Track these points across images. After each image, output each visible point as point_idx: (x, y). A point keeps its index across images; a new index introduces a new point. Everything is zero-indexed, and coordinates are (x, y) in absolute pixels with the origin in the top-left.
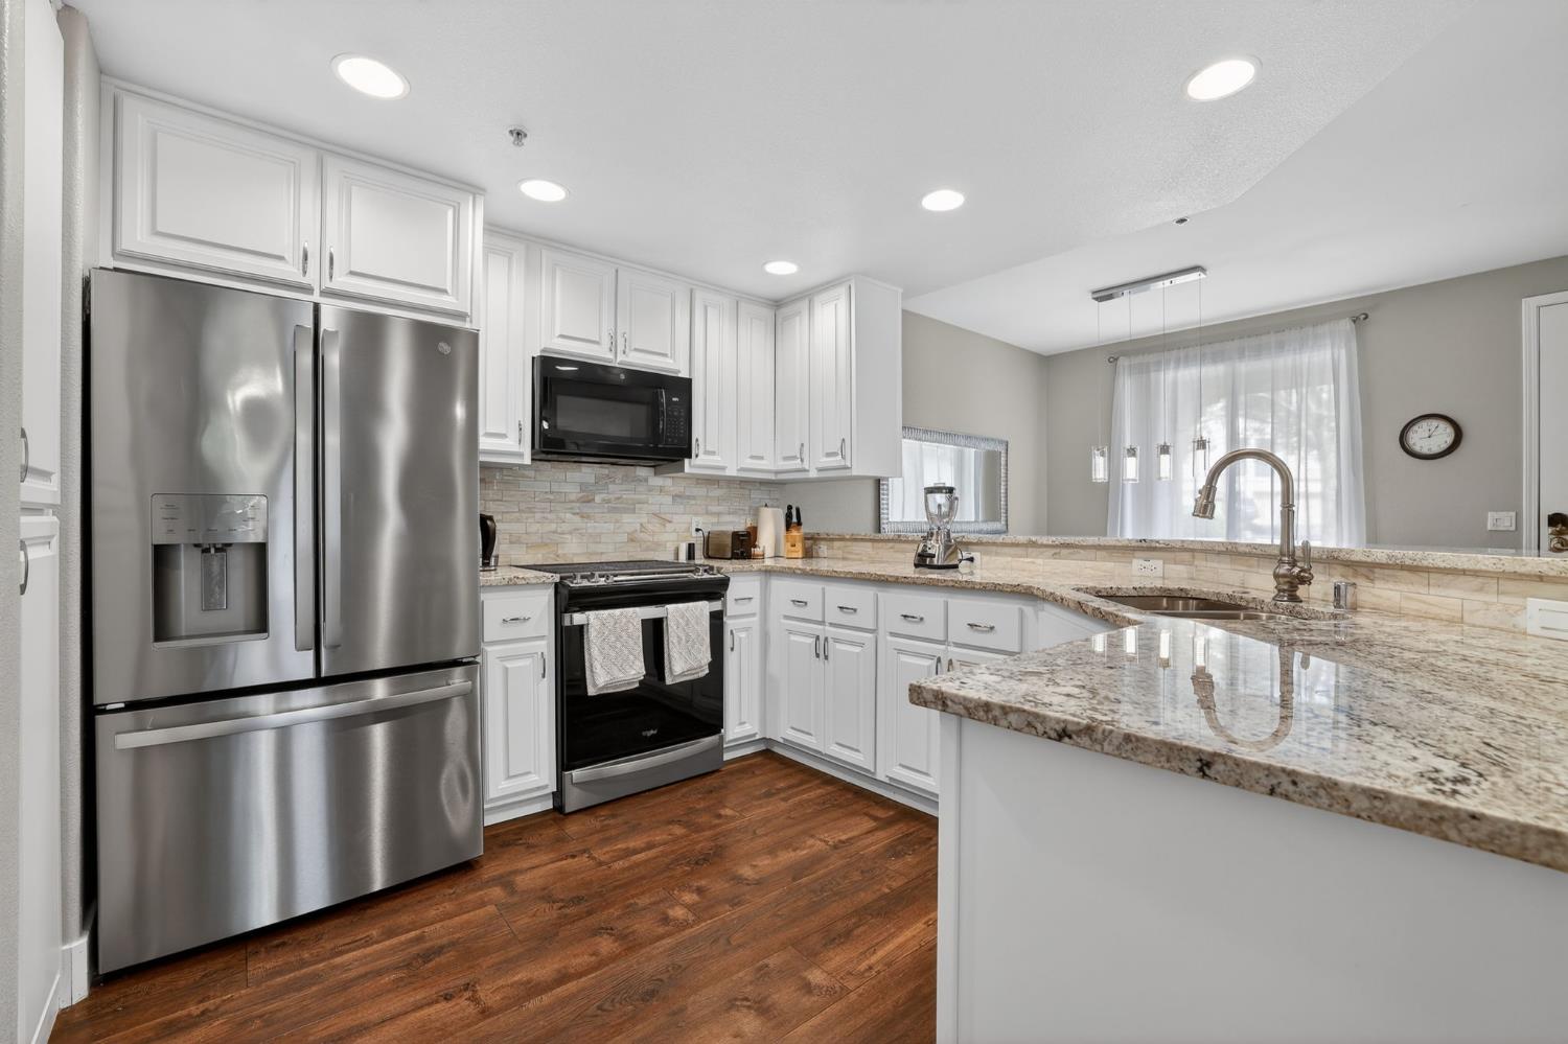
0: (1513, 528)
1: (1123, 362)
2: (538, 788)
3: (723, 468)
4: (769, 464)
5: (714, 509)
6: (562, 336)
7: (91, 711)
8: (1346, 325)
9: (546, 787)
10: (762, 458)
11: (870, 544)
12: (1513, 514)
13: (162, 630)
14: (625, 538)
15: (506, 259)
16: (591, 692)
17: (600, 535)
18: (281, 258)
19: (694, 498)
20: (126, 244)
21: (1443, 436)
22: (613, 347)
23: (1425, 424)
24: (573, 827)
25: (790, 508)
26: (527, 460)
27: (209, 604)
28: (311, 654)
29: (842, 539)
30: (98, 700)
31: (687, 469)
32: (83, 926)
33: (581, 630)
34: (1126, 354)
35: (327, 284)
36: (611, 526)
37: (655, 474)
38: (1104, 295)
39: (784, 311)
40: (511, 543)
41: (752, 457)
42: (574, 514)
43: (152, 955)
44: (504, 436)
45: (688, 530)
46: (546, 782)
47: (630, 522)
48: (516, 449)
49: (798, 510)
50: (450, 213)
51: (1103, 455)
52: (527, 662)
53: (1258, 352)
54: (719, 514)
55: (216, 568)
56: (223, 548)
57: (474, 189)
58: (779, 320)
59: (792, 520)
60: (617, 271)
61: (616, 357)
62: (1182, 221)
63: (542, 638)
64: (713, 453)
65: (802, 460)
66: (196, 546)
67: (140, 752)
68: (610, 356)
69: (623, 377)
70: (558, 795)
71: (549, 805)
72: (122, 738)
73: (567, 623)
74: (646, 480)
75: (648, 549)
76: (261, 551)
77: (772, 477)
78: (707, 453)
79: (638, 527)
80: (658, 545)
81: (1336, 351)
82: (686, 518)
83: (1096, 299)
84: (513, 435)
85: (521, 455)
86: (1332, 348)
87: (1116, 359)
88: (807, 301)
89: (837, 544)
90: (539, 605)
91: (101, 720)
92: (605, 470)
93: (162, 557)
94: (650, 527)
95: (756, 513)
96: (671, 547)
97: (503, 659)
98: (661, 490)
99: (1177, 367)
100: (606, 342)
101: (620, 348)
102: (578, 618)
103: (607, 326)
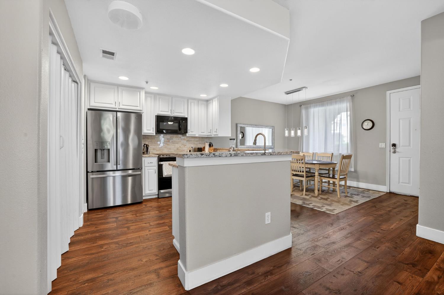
0: (385, 147)
1: (303, 106)
2: (154, 193)
3: (195, 135)
4: (206, 134)
5: (195, 143)
6: (161, 111)
7: (87, 172)
8: (349, 98)
9: (156, 193)
10: (204, 133)
11: (225, 150)
12: (385, 144)
13: (96, 162)
14: (176, 149)
15: (150, 98)
16: (164, 176)
17: (171, 148)
18: (112, 104)
19: (191, 141)
20: (91, 105)
21: (371, 124)
22: (171, 113)
23: (366, 122)
24: (160, 200)
25: (210, 143)
26: (155, 134)
27: (102, 158)
28: (116, 166)
29: (221, 149)
30: (88, 171)
31: (187, 135)
32: (86, 202)
33: (162, 165)
34: (304, 105)
35: (119, 107)
36: (173, 147)
37: (183, 136)
38: (288, 93)
39: (208, 102)
40: (153, 150)
41: (202, 132)
42: (166, 144)
43: (94, 208)
44: (150, 130)
45: (190, 147)
46: (156, 192)
47: (177, 146)
48: (152, 132)
49: (212, 143)
50: (139, 93)
51: (287, 130)
52: (152, 170)
53: (331, 104)
54: (197, 144)
55: (103, 153)
56: (104, 150)
57: (143, 88)
58: (208, 104)
59: (211, 145)
60: (172, 98)
61: (172, 114)
62: (291, 80)
63: (155, 166)
64: (193, 132)
65: (217, 133)
66: (100, 149)
67: (93, 178)
68: (171, 114)
69: (173, 118)
70: (158, 195)
71: (157, 197)
72: (91, 176)
73: (159, 164)
74: (181, 137)
75: (181, 151)
76: (109, 150)
77: (207, 136)
78: (191, 132)
79: (179, 147)
80: (184, 150)
81: (347, 104)
82: (190, 145)
83: (286, 94)
84: (152, 130)
85: (153, 133)
86: (346, 103)
87: (301, 106)
88: (212, 100)
89: (220, 150)
90: (155, 160)
91: (88, 173)
92: (172, 135)
93: (96, 151)
94: (182, 147)
95: (205, 144)
96: (186, 151)
97: (148, 169)
98: (184, 139)
99: (314, 108)
100: (170, 112)
101: (173, 112)
102: (162, 163)
103: (170, 108)
